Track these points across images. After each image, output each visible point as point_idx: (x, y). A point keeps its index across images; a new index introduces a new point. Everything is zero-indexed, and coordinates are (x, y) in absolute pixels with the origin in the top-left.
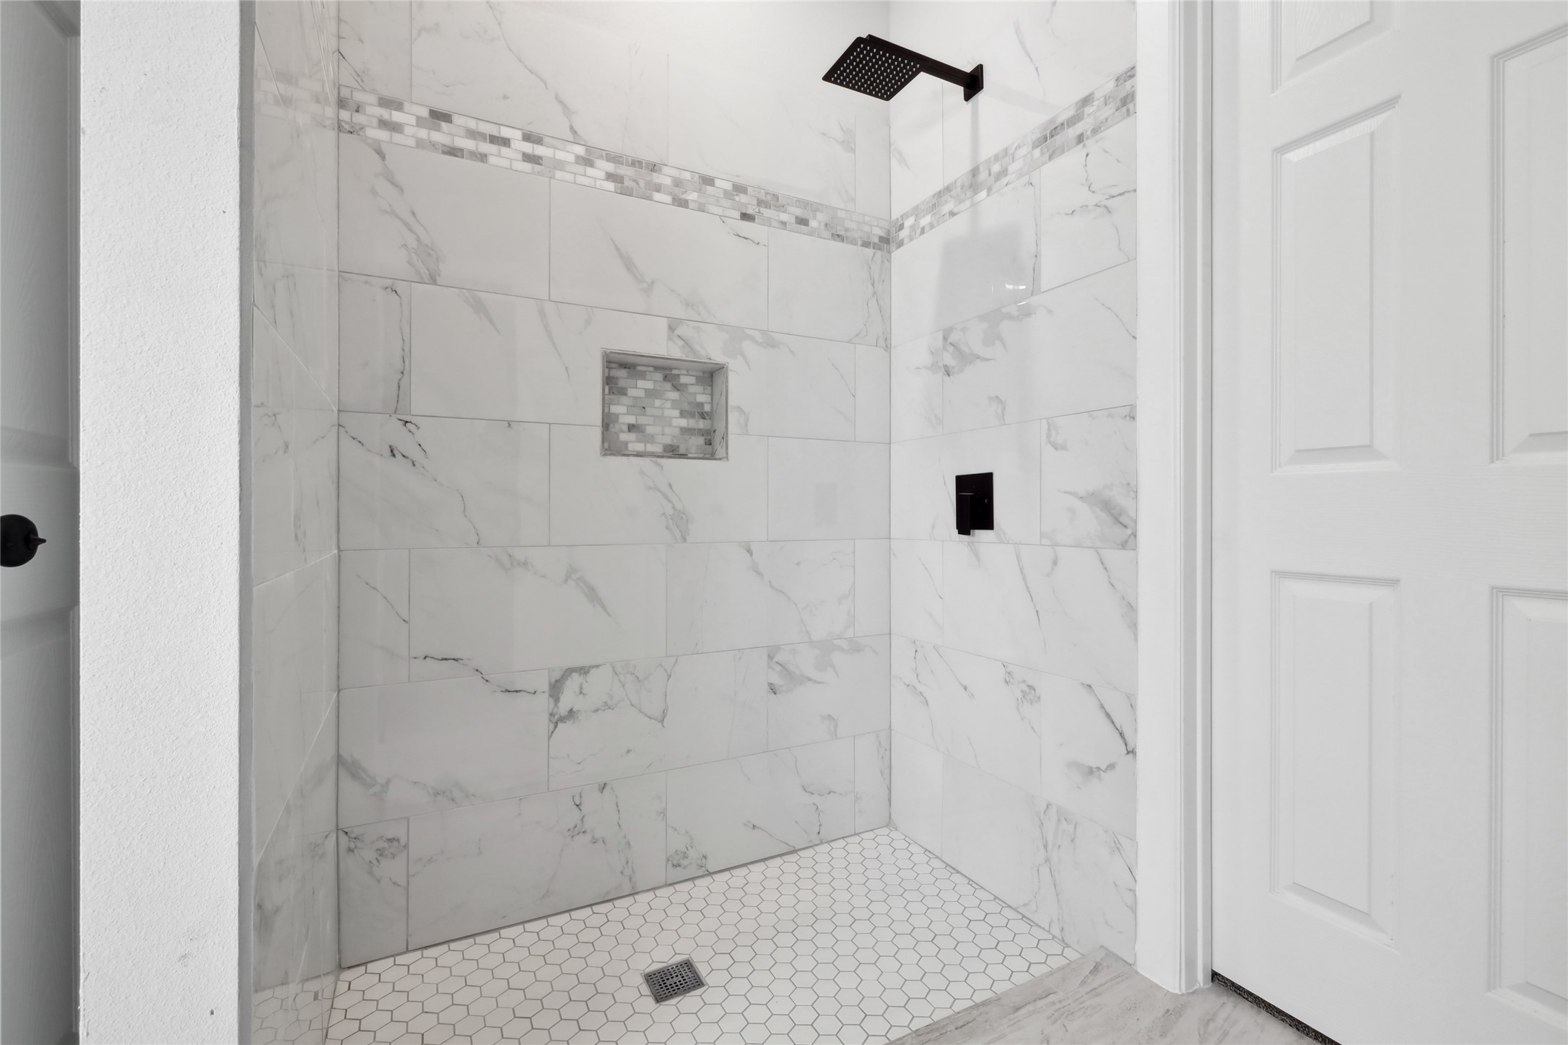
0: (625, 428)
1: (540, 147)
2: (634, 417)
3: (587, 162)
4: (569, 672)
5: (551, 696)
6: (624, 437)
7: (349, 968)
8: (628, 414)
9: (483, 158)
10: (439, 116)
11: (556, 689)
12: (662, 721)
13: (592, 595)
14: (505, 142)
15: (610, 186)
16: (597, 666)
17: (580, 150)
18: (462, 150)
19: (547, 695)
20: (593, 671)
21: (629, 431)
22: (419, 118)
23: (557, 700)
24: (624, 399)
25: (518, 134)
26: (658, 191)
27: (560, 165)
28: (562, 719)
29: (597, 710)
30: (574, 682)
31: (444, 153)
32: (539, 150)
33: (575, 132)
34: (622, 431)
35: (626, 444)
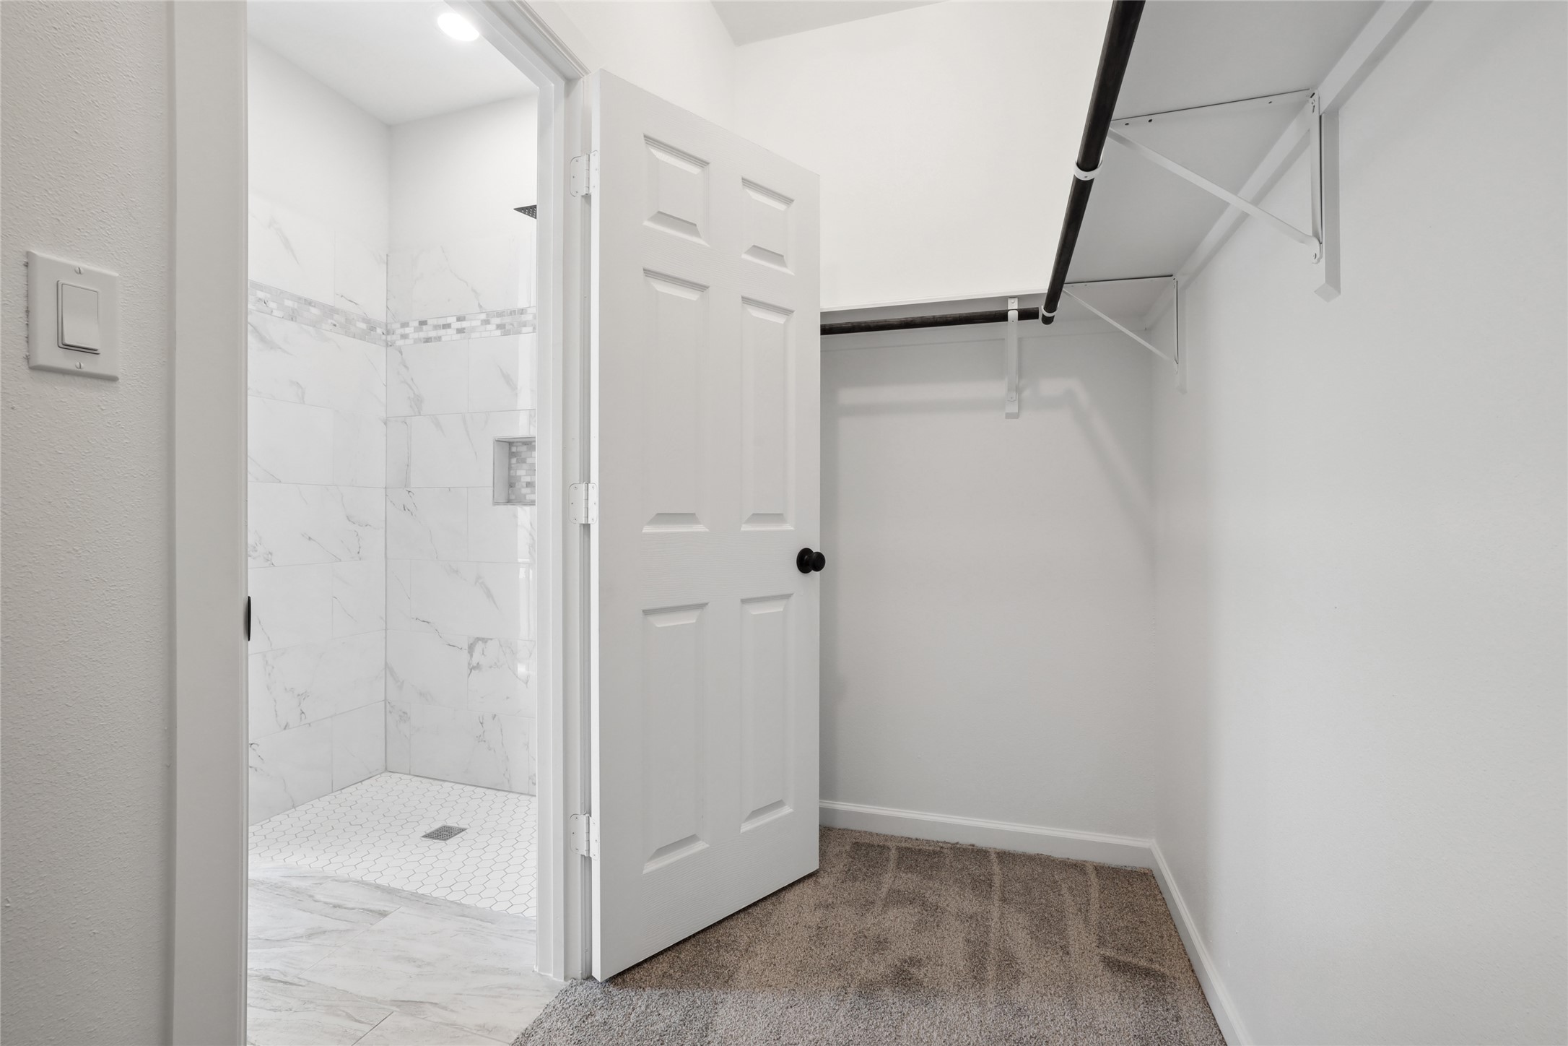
0: (525, 485)
1: (464, 322)
2: (529, 477)
3: (486, 322)
4: (478, 639)
5: (469, 652)
6: (524, 491)
7: (390, 772)
8: (526, 475)
9: (439, 339)
10: (423, 323)
11: (471, 648)
12: (527, 683)
13: (489, 594)
14: (447, 326)
15: (498, 332)
16: (491, 639)
17: (483, 316)
18: (431, 338)
19: (467, 651)
20: (489, 641)
21: (527, 486)
22: (415, 328)
23: (471, 656)
24: (525, 466)
25: (454, 319)
26: (525, 326)
27: (473, 329)
28: (474, 668)
29: (491, 667)
30: (479, 646)
31: (424, 342)
32: (464, 324)
33: (480, 306)
34: (523, 487)
35: (525, 495)
